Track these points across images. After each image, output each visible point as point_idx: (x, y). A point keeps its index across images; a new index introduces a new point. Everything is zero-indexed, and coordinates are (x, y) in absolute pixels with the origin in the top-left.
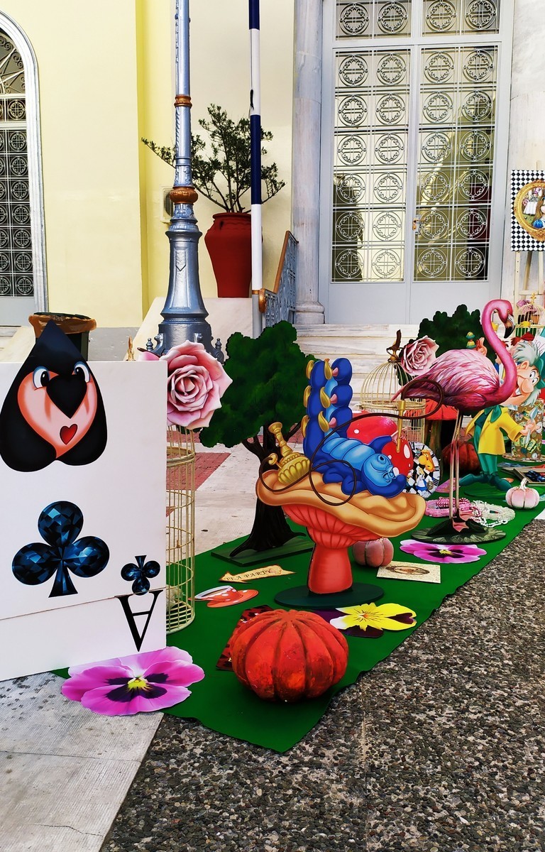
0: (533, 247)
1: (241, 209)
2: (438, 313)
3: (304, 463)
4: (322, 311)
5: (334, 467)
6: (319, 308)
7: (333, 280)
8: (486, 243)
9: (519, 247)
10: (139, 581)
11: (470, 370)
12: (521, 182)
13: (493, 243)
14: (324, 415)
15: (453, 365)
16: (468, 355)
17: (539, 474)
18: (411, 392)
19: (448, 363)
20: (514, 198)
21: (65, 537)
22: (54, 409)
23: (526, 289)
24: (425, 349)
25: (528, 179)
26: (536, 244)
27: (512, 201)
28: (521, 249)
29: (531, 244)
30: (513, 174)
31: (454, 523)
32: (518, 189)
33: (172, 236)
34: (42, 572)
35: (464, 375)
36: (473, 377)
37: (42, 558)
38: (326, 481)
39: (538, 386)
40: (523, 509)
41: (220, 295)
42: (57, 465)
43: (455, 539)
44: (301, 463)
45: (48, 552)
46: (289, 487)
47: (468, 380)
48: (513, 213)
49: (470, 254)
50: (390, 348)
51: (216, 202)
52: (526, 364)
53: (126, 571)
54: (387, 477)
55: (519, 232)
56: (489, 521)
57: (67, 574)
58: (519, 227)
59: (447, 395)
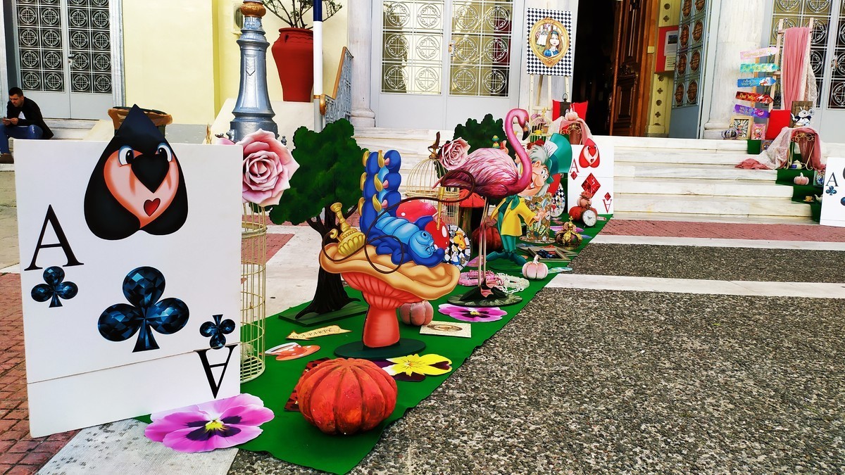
0: (544, 71)
1: (304, 25)
2: (469, 120)
3: (360, 238)
4: (373, 116)
5: (386, 241)
6: (371, 114)
7: (382, 91)
8: (507, 66)
9: (532, 70)
10: (217, 337)
11: (496, 165)
12: (535, 18)
13: (513, 66)
14: (378, 197)
15: (482, 160)
16: (494, 153)
17: (547, 252)
18: (449, 182)
19: (479, 158)
20: (529, 31)
21: (148, 298)
22: (138, 183)
23: (538, 105)
24: (459, 148)
25: (540, 16)
26: (546, 69)
27: (528, 33)
28: (534, 72)
29: (542, 69)
30: (529, 12)
31: (482, 290)
32: (533, 24)
33: (242, 44)
34: (126, 330)
35: (490, 169)
36: (498, 171)
37: (126, 317)
38: (379, 253)
39: (547, 181)
40: (536, 280)
41: (285, 99)
42: (141, 234)
43: (482, 303)
44: (358, 238)
45: (131, 312)
46: (347, 258)
47: (493, 173)
48: (528, 43)
49: (495, 74)
50: (431, 147)
51: (282, 18)
52: (538, 163)
53: (204, 329)
54: (429, 250)
55: (533, 59)
56: (509, 289)
57: (150, 331)
58: (532, 55)
59: (477, 185)
